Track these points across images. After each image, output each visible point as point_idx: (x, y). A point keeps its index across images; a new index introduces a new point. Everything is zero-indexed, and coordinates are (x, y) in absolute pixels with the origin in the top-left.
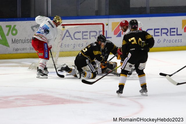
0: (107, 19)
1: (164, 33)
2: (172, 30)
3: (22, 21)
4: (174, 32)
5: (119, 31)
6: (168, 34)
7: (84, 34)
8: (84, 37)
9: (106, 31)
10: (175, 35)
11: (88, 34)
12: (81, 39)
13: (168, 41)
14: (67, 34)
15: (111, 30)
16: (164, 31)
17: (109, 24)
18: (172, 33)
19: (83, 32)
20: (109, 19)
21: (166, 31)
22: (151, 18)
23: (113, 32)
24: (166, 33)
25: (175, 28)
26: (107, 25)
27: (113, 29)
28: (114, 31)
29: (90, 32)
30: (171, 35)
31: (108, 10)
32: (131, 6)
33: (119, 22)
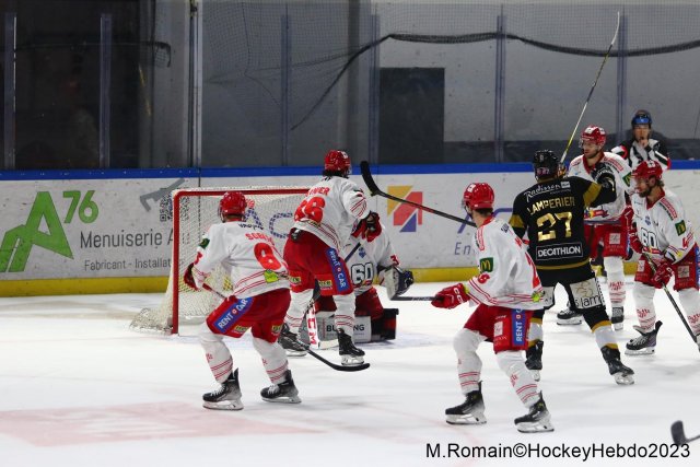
0: (375, 176)
5: (409, 214)
15: (386, 209)
20: (381, 176)
23: (392, 215)
27: (390, 207)
28: (395, 214)
31: (376, 151)
32: (448, 138)
33: (411, 187)
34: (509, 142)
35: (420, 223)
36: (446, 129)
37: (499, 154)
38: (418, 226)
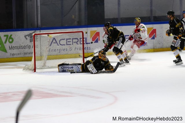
0: (87, 28)
3: (17, 32)
5: (96, 38)
7: (68, 40)
8: (68, 43)
9: (86, 38)
11: (71, 40)
12: (66, 45)
14: (54, 41)
15: (90, 37)
17: (88, 33)
19: (67, 39)
20: (88, 28)
22: (122, 26)
23: (91, 38)
26: (86, 33)
27: (91, 36)
29: (73, 39)
31: (87, 21)
32: (106, 17)
33: (96, 31)
34: (122, 18)
35: (99, 40)
36: (105, 15)
37: (120, 21)
38: (99, 41)
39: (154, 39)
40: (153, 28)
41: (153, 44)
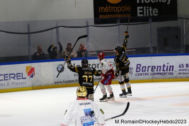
1: (12, 78)
2: (18, 75)
4: (20, 76)
6: (15, 78)
10: (20, 79)
13: (15, 84)
16: (12, 76)
18: (18, 78)
21: (13, 76)
24: (14, 78)
25: (20, 74)
30: (17, 79)
39: (33, 77)
40: (31, 66)
41: (32, 82)
